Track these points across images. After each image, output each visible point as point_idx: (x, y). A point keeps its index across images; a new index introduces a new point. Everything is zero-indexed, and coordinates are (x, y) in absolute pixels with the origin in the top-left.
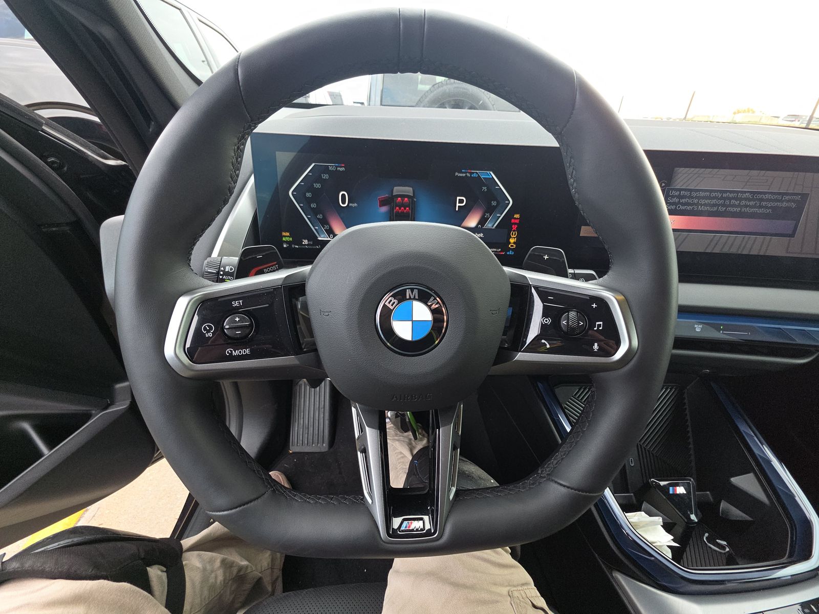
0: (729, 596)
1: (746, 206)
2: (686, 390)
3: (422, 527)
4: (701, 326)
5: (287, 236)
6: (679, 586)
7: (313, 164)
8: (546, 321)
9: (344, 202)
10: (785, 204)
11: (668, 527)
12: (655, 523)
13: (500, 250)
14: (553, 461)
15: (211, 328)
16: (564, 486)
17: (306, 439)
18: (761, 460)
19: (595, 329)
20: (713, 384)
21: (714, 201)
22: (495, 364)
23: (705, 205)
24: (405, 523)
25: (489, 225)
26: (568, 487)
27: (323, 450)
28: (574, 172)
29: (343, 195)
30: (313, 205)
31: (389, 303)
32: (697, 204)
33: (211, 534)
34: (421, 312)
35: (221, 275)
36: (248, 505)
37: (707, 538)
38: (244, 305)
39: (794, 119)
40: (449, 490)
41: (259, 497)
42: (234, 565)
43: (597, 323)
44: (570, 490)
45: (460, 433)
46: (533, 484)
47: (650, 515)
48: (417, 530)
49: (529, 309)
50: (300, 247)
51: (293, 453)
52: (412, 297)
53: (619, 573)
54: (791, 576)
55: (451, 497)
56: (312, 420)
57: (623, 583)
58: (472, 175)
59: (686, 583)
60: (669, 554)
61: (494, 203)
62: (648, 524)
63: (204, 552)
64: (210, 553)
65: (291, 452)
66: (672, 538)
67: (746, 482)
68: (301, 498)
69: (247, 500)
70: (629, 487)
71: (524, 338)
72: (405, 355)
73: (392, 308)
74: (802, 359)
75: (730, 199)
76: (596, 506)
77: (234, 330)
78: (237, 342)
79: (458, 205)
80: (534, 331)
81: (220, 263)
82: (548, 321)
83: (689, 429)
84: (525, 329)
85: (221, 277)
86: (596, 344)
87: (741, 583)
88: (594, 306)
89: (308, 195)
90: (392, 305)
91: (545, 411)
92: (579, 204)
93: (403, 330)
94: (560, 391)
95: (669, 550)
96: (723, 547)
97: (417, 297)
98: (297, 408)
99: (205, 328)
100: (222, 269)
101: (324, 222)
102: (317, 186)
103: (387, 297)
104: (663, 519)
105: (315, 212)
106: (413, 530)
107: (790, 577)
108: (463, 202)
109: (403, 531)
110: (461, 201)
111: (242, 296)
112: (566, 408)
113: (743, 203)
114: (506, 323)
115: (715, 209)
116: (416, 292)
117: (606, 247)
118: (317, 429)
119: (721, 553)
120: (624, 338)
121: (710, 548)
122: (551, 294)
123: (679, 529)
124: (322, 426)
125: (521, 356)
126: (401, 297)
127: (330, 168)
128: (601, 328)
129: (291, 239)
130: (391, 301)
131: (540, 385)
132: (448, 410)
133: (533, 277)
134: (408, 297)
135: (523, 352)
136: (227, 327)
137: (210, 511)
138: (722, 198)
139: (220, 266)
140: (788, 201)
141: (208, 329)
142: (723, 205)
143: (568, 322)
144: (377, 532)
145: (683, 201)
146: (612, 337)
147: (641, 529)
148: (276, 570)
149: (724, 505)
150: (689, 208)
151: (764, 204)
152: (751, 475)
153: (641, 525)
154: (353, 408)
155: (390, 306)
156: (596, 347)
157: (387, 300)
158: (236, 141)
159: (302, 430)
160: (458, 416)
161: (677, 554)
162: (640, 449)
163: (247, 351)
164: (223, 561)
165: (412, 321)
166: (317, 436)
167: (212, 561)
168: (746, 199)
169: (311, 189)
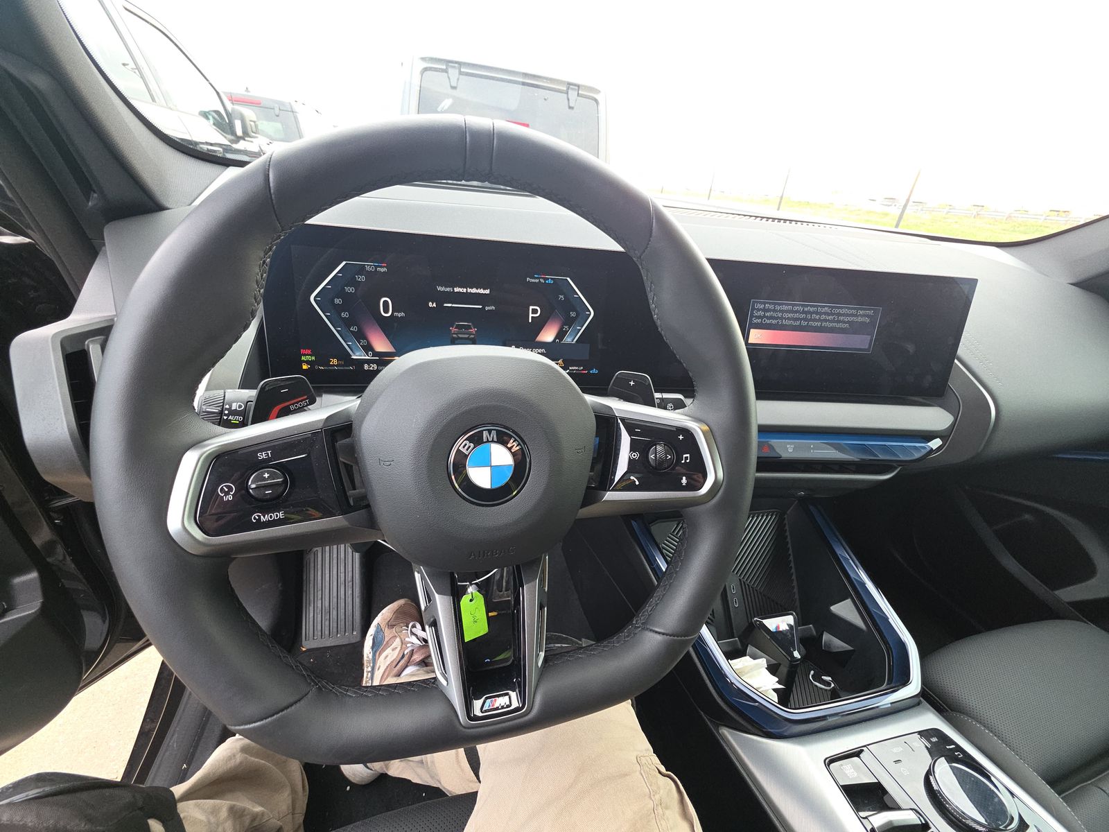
0: (833, 732)
1: (826, 321)
2: (786, 516)
3: (508, 703)
4: (793, 446)
5: (308, 355)
6: (784, 729)
7: (344, 263)
8: (634, 455)
9: (386, 311)
10: (860, 319)
11: (772, 669)
12: (758, 667)
13: (582, 368)
14: (648, 608)
15: (230, 489)
16: (659, 633)
17: (327, 629)
18: (855, 582)
19: (683, 462)
20: (811, 508)
21: (796, 315)
22: (584, 505)
23: (788, 319)
24: (488, 701)
25: (568, 339)
26: (663, 634)
27: (353, 641)
28: (655, 298)
29: (385, 302)
30: (345, 315)
31: (464, 447)
32: (782, 318)
33: (209, 774)
34: (501, 456)
35: (226, 415)
36: (289, 710)
37: (812, 676)
38: (274, 457)
39: (890, 204)
40: (538, 655)
41: (301, 699)
42: (245, 813)
43: (685, 456)
44: (665, 636)
45: (546, 590)
46: (628, 636)
47: (754, 659)
48: (503, 707)
49: (616, 442)
50: (326, 368)
51: (308, 650)
52: (490, 439)
53: (727, 729)
54: (891, 703)
55: (540, 664)
56: (335, 600)
57: (730, 738)
58: (547, 282)
59: (790, 725)
60: (775, 697)
61: (573, 314)
62: (752, 669)
63: (202, 801)
64: (212, 801)
65: (304, 649)
66: (777, 679)
67: (845, 610)
68: (355, 693)
69: (285, 704)
70: (735, 631)
71: (612, 476)
72: (483, 505)
73: (467, 453)
74: (885, 475)
75: (811, 313)
76: (694, 647)
77: (262, 489)
78: (267, 505)
79: (531, 315)
80: (622, 467)
81: (224, 399)
82: (636, 456)
83: (791, 558)
84: (613, 465)
85: (225, 418)
86: (684, 478)
87: (843, 715)
88: (681, 437)
89: (337, 301)
90: (467, 450)
91: (639, 552)
92: (662, 330)
93: (481, 477)
94: (656, 529)
95: (775, 695)
96: (828, 684)
97: (495, 439)
98: (312, 585)
99: (222, 490)
100: (227, 407)
101: (360, 336)
102: (350, 290)
103: (462, 441)
104: (767, 661)
105: (347, 323)
106: (497, 709)
107: (890, 705)
108: (537, 313)
109: (486, 711)
110: (535, 311)
111: (269, 445)
112: (664, 548)
113: (823, 317)
114: (594, 454)
115: (798, 323)
116: (494, 433)
117: (691, 374)
118: (343, 611)
119: (826, 690)
120: (710, 471)
121: (816, 686)
122: (638, 426)
123: (784, 670)
124: (350, 607)
125: (610, 496)
126: (477, 440)
127: (368, 268)
128: (688, 461)
129: (314, 358)
130: (466, 444)
131: (634, 523)
132: (533, 564)
133: (619, 406)
134: (485, 440)
135: (613, 490)
136: (253, 486)
137: (235, 726)
138: (804, 312)
139: (223, 402)
140: (862, 316)
141: (226, 490)
142: (805, 320)
143: (655, 456)
144: (454, 718)
145: (768, 314)
146: (698, 469)
147: (746, 676)
148: (297, 815)
149: (826, 637)
150: (774, 322)
151: (841, 318)
152: (849, 601)
153: (746, 671)
154: (416, 574)
155: (464, 451)
156: (684, 481)
157: (462, 444)
158: (262, 254)
159: (319, 616)
160: (543, 572)
161: (784, 697)
162: (743, 587)
163: (281, 515)
164: (232, 810)
165: (491, 466)
166: (343, 622)
167: (214, 811)
168: (825, 313)
169: (342, 294)
